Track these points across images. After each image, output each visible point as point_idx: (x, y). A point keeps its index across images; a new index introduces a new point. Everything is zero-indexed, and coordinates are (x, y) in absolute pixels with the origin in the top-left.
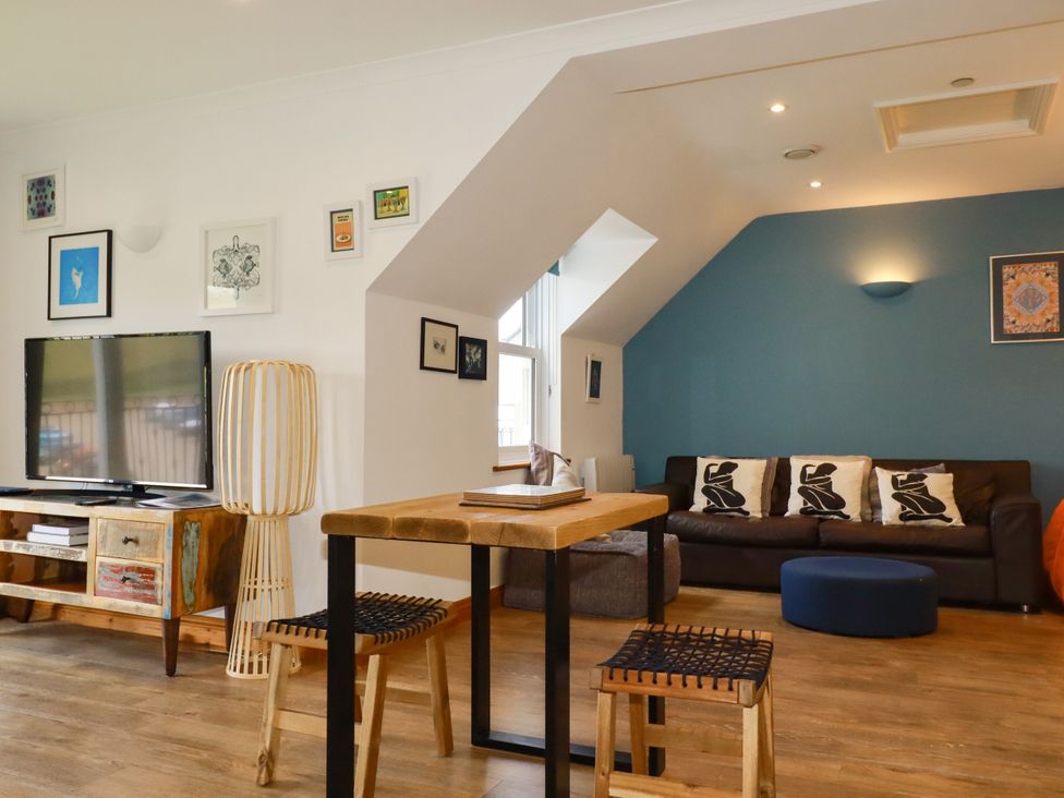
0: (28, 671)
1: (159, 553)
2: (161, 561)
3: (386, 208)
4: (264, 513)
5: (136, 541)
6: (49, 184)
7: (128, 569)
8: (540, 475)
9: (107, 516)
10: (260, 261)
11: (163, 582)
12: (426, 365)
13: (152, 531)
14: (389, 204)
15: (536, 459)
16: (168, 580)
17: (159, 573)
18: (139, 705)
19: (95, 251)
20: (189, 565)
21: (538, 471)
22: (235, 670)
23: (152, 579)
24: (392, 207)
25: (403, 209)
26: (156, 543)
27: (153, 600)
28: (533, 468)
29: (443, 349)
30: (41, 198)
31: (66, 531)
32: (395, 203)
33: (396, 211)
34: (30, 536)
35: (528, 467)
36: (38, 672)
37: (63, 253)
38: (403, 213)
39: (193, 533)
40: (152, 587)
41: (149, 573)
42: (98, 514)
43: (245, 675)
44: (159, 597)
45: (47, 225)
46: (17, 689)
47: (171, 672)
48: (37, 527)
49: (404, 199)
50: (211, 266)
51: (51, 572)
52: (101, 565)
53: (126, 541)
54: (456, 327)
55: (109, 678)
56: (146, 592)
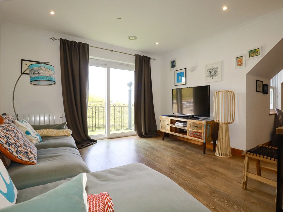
0: (177, 148)
1: (202, 129)
2: (203, 131)
3: (253, 54)
4: (222, 123)
5: (197, 127)
6: (175, 62)
7: (196, 132)
8: (280, 116)
9: (192, 121)
10: (218, 70)
11: (204, 135)
12: (257, 90)
13: (201, 125)
14: (253, 53)
15: (278, 112)
16: (205, 135)
17: (203, 134)
18: (201, 160)
19: (183, 73)
20: (208, 132)
21: (279, 115)
22: (218, 155)
23: (201, 134)
24: (254, 54)
25: (257, 54)
26: (202, 127)
27: (201, 139)
28: (277, 114)
29: (260, 87)
30: (173, 64)
31: (182, 124)
32: (255, 53)
33: (255, 55)
34: (176, 124)
35: (276, 114)
36: (179, 149)
37: (177, 73)
38: (257, 55)
39: (209, 126)
40: (201, 136)
41: (201, 133)
42: (189, 121)
43: (221, 156)
44: (203, 138)
45: (174, 69)
46: (177, 152)
47: (204, 153)
48: (177, 122)
49: (258, 52)
50: (207, 72)
51: (178, 130)
52: (190, 131)
53: (195, 127)
54: (262, 82)
55: (193, 152)
56: (200, 137)
